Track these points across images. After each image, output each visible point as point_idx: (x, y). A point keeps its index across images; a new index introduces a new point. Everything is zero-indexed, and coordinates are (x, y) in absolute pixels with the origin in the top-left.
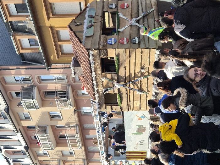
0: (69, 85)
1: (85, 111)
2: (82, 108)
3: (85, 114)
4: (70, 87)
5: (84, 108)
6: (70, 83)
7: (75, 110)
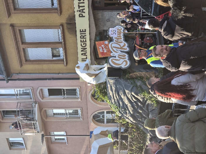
0: (36, 103)
1: (56, 137)
2: (52, 133)
3: (56, 141)
4: (37, 105)
5: (56, 133)
6: (37, 100)
7: (43, 136)
